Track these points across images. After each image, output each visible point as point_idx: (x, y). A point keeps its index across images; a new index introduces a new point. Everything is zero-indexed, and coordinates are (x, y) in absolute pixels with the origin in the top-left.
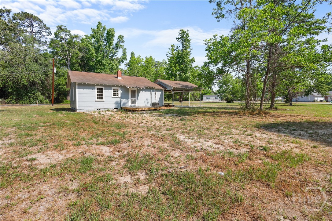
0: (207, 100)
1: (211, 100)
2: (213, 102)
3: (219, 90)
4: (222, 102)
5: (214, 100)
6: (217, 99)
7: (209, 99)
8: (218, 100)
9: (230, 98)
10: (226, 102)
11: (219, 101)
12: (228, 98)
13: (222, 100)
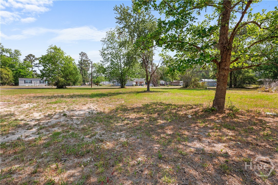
0: (27, 85)
1: (33, 85)
2: (35, 87)
3: (43, 69)
4: (49, 87)
5: (37, 85)
6: (42, 83)
7: (29, 83)
8: (44, 84)
9: (62, 82)
10: (56, 87)
11: (46, 85)
12: (59, 81)
13: (49, 84)
